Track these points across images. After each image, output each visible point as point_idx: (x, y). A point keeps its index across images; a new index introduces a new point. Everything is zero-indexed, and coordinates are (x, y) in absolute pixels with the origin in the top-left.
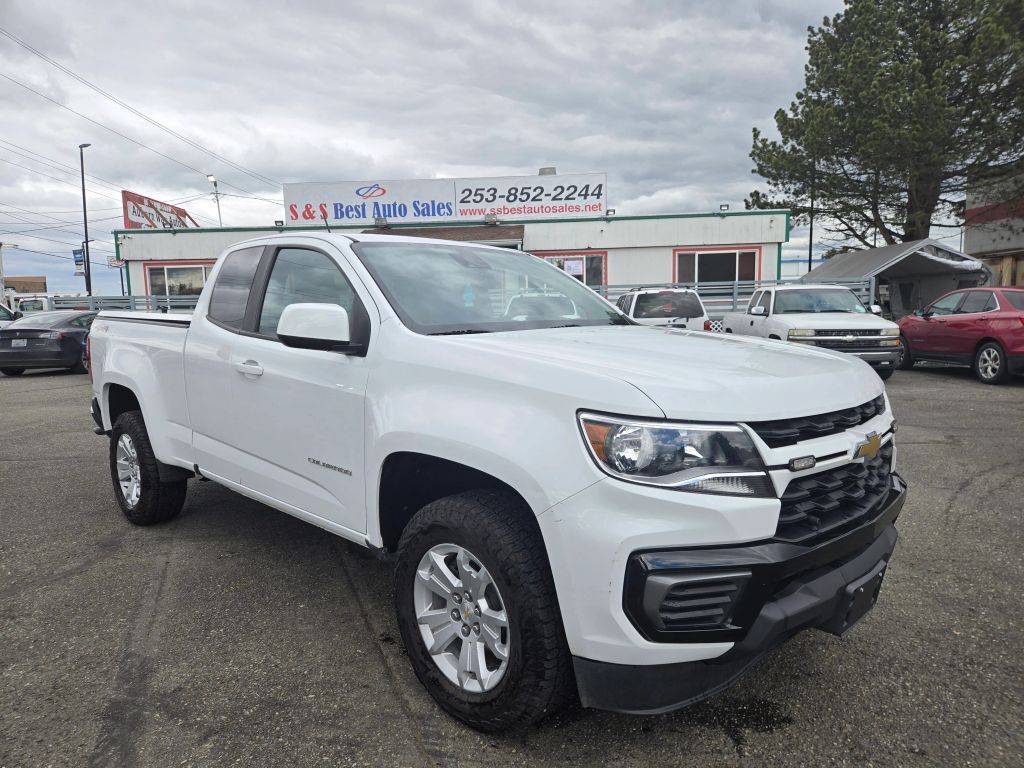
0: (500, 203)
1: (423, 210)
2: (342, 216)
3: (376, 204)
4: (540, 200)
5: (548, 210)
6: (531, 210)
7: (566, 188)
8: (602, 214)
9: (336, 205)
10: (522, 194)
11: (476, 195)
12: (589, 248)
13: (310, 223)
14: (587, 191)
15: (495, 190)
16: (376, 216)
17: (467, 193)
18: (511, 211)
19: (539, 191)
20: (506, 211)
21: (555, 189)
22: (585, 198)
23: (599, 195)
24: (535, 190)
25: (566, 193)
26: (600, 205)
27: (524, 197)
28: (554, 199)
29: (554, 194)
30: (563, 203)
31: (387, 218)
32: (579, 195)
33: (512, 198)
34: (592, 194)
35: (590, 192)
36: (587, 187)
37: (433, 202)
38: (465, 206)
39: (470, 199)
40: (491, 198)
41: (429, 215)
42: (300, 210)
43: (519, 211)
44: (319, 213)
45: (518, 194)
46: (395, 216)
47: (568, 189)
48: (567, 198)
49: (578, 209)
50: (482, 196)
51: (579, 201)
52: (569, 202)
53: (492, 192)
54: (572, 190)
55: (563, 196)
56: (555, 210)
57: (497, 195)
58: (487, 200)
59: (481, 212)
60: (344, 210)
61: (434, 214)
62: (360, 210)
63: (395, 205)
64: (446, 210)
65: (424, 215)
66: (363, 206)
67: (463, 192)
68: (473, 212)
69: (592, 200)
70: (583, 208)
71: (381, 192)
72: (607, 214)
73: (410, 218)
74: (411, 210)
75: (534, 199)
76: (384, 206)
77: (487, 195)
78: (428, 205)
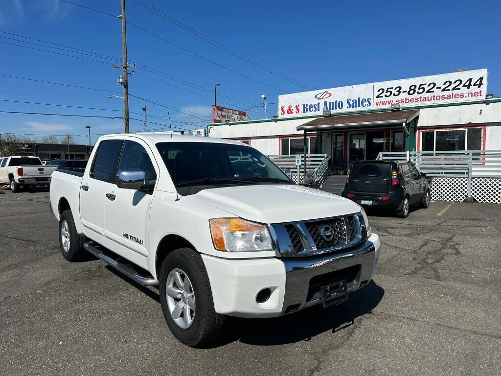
0: (404, 96)
1: (353, 104)
2: (307, 111)
3: (325, 103)
4: (433, 92)
5: (438, 98)
6: (425, 99)
7: (453, 82)
8: (482, 98)
9: (304, 105)
10: (419, 89)
11: (387, 92)
12: (470, 124)
13: (290, 116)
14: (470, 83)
15: (400, 88)
16: (325, 109)
17: (381, 91)
18: (411, 101)
19: (432, 86)
20: (407, 101)
21: (445, 84)
22: (468, 88)
23: (480, 85)
24: (429, 85)
25: (453, 85)
26: (481, 92)
27: (421, 91)
28: (444, 90)
29: (443, 87)
30: (450, 93)
31: (331, 110)
32: (464, 86)
33: (412, 92)
34: (475, 85)
35: (472, 83)
36: (470, 80)
37: (359, 99)
38: (379, 100)
39: (383, 95)
40: (397, 93)
41: (356, 107)
42: (286, 110)
43: (417, 100)
44: (295, 110)
45: (417, 89)
46: (336, 109)
47: (455, 82)
48: (454, 89)
49: (462, 96)
50: (391, 92)
51: (464, 90)
52: (455, 92)
53: (398, 89)
54: (458, 83)
55: (451, 87)
56: (444, 97)
57: (401, 91)
58: (394, 95)
59: (390, 102)
60: (308, 107)
61: (359, 106)
62: (317, 107)
63: (336, 102)
64: (367, 103)
65: (353, 107)
66: (319, 104)
67: (379, 91)
68: (384, 103)
69: (474, 89)
70: (466, 95)
71: (328, 95)
72: (486, 98)
73: (345, 110)
74: (345, 104)
75: (428, 92)
76: (330, 103)
77: (394, 91)
78: (356, 101)
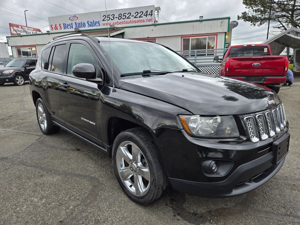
0: (116, 20)
1: (91, 24)
2: (66, 28)
3: (76, 23)
4: (130, 18)
5: (133, 22)
6: (127, 23)
8: (152, 23)
9: (64, 24)
10: (123, 16)
11: (108, 17)
12: (148, 37)
13: (57, 31)
14: (147, 13)
15: (114, 15)
16: (76, 27)
17: (104, 17)
18: (120, 23)
19: (129, 14)
20: (118, 23)
21: (135, 13)
22: (146, 17)
23: (151, 15)
24: (128, 14)
25: (139, 15)
26: (152, 19)
27: (124, 17)
28: (135, 17)
29: (135, 15)
30: (138, 19)
31: (80, 28)
32: (144, 15)
33: (120, 18)
34: (149, 15)
35: (148, 14)
36: (147, 12)
37: (94, 21)
38: (104, 22)
39: (105, 19)
40: (113, 18)
41: (93, 26)
42: (54, 27)
43: (123, 23)
44: (59, 28)
45: (122, 16)
46: (82, 27)
47: (140, 13)
48: (140, 17)
49: (144, 21)
50: (109, 17)
51: (144, 18)
52: (141, 19)
53: (113, 16)
54: (141, 13)
55: (138, 16)
56: (135, 22)
57: (115, 17)
58: (111, 19)
59: (110, 24)
60: (66, 26)
61: (94, 26)
62: (71, 25)
63: (81, 23)
64: (98, 24)
65: (91, 26)
66: (72, 24)
67: (103, 17)
68: (107, 24)
69: (149, 17)
70: (145, 21)
71: (76, 18)
72: (155, 23)
73: (87, 28)
74: (87, 25)
75: (128, 18)
76: (78, 23)
77: (111, 17)
78: (92, 22)
